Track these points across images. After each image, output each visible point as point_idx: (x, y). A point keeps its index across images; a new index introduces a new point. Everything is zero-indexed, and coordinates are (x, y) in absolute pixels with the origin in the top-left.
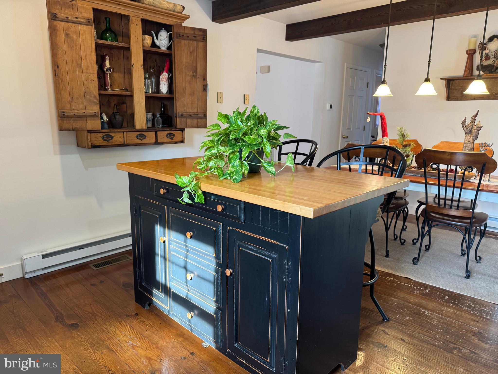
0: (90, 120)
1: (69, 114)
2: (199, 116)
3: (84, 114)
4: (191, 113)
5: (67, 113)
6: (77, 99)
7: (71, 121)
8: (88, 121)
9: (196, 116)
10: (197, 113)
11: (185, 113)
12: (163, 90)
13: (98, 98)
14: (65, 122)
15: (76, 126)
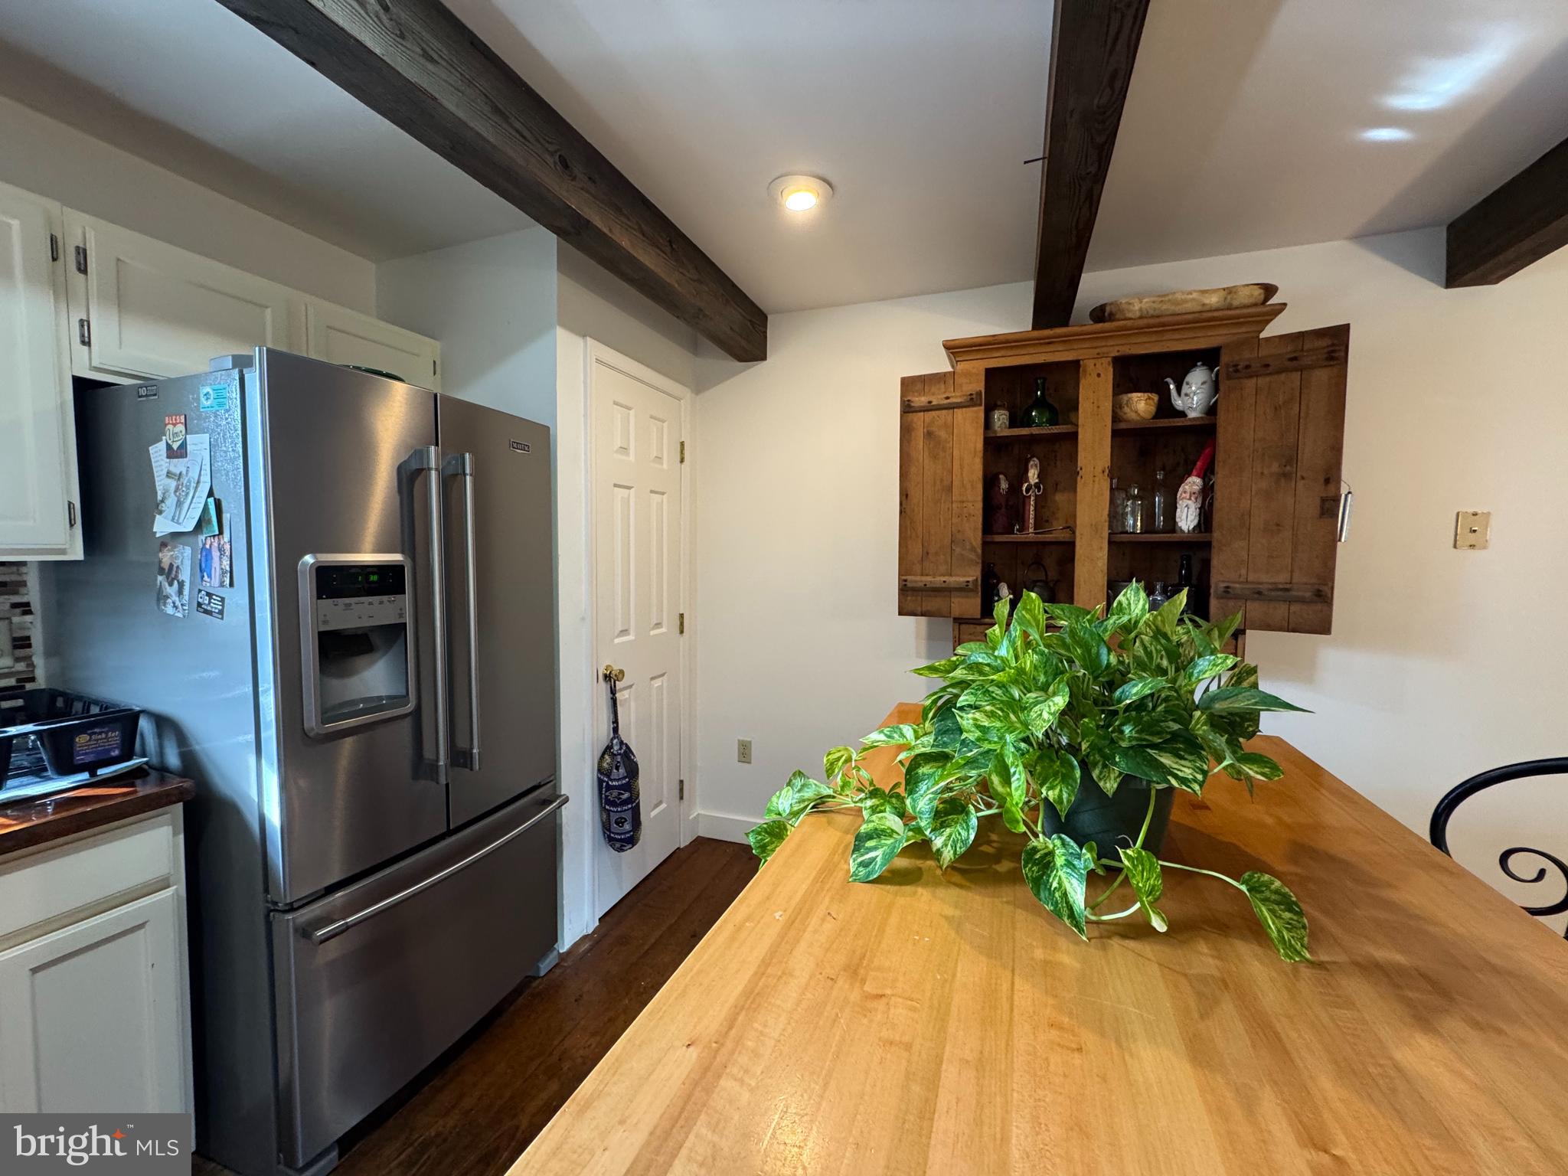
0: (959, 597)
1: (914, 585)
2: (1294, 593)
3: (944, 585)
4: (1262, 583)
5: (911, 581)
6: (937, 554)
7: (919, 598)
8: (953, 600)
9: (1280, 593)
10: (1288, 586)
11: (1237, 586)
12: (1184, 522)
13: (979, 551)
14: (909, 598)
15: (929, 608)
